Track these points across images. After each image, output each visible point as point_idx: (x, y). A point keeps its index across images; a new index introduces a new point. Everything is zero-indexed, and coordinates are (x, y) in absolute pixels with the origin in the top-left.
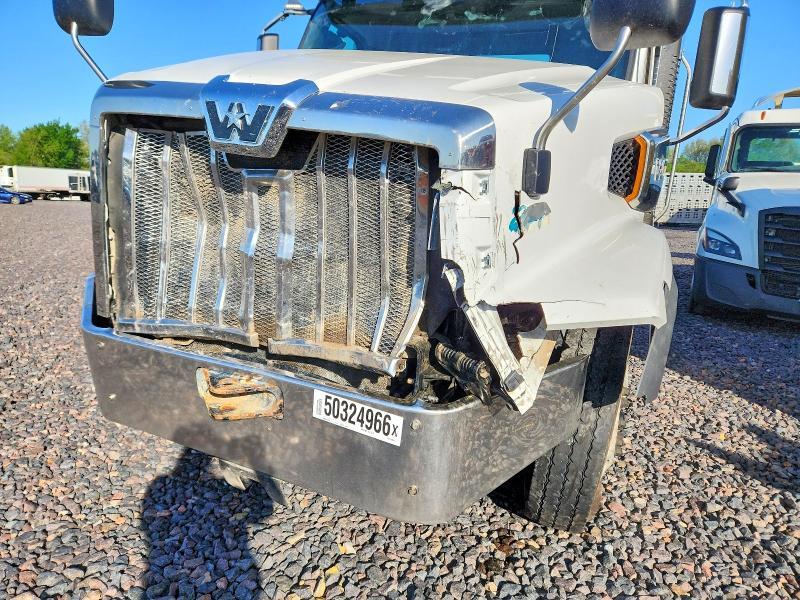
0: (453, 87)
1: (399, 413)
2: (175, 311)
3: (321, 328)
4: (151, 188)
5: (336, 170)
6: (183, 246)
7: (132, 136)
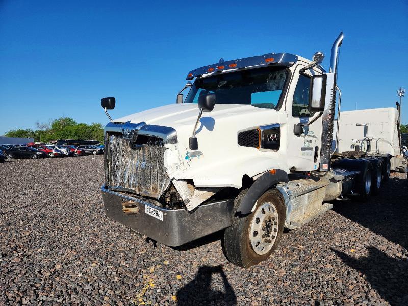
0: (176, 122)
1: (162, 211)
2: (121, 183)
3: (151, 188)
4: (117, 150)
5: (153, 144)
6: (124, 165)
7: (113, 136)
